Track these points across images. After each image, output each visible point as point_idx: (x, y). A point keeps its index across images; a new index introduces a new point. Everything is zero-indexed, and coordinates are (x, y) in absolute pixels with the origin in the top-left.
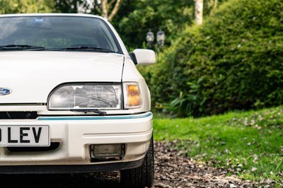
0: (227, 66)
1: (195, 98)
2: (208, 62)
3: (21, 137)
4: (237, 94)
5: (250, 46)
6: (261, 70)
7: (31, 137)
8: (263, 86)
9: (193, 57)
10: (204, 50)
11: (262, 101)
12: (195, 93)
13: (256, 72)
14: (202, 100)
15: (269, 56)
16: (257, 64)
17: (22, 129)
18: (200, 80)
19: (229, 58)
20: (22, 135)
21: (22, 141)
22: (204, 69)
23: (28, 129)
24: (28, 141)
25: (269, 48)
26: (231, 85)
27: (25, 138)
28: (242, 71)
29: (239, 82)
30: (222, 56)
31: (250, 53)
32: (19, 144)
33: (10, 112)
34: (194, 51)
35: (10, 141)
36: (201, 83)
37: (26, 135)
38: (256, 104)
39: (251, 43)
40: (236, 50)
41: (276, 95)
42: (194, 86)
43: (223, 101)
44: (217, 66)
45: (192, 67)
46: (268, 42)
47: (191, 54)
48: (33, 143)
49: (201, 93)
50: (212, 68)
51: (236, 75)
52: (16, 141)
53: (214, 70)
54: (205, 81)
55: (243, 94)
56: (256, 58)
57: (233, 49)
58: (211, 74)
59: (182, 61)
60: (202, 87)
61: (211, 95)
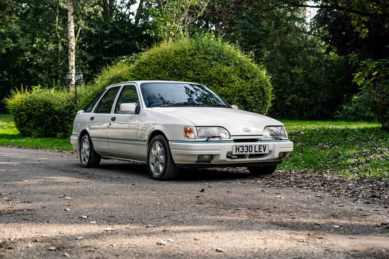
3: (259, 150)
7: (262, 150)
17: (260, 146)
20: (260, 149)
21: (259, 151)
23: (261, 146)
24: (261, 151)
27: (260, 150)
32: (258, 153)
33: (246, 139)
35: (255, 151)
37: (261, 149)
48: (263, 152)
52: (257, 152)
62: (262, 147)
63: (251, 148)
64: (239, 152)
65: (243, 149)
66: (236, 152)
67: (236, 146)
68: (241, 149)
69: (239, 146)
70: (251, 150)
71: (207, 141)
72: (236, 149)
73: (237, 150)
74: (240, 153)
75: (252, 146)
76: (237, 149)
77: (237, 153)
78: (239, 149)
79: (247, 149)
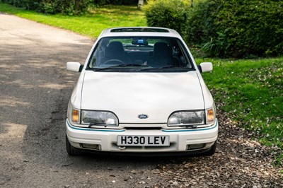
0: (247, 21)
1: (222, 43)
2: (233, 17)
4: (253, 43)
5: (264, 7)
6: (271, 27)
7: (160, 141)
8: (272, 39)
9: (222, 12)
10: (230, 7)
11: (271, 50)
12: (222, 40)
13: (268, 28)
14: (227, 45)
15: (278, 17)
16: (269, 22)
17: (155, 138)
18: (226, 30)
19: (248, 15)
20: (155, 140)
22: (230, 22)
23: (159, 137)
24: (158, 144)
25: (279, 11)
26: (249, 36)
27: (157, 142)
28: (257, 27)
29: (255, 35)
30: (243, 13)
31: (265, 13)
32: (154, 145)
34: (222, 7)
35: (149, 143)
36: (227, 33)
37: (158, 140)
38: (267, 52)
39: (266, 5)
40: (254, 10)
41: (281, 46)
42: (221, 34)
43: (242, 47)
44: (239, 20)
45: (221, 19)
46: (278, 5)
47: (220, 9)
48: (161, 144)
49: (226, 40)
50: (235, 22)
51: (253, 29)
52: (152, 143)
53: (237, 24)
54: (230, 31)
55: (258, 44)
56: (269, 18)
57: (252, 9)
58: (235, 27)
59: (213, 14)
60: (228, 36)
61: (234, 42)
62: (160, 139)
63: (142, 139)
65: (132, 140)
66: (122, 143)
67: (122, 137)
68: (128, 140)
69: (126, 137)
70: (142, 142)
71: (89, 127)
73: (124, 142)
74: (127, 144)
75: (144, 138)
76: (123, 139)
77: (124, 144)
78: (125, 140)
79: (137, 140)
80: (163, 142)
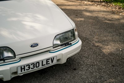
17: (47, 60)
20: (47, 62)
21: (47, 64)
23: (49, 59)
24: (49, 64)
35: (42, 65)
37: (49, 61)
48: (51, 64)
52: (45, 65)
63: (38, 64)
64: (24, 70)
65: (29, 67)
66: (21, 71)
67: (21, 67)
68: (27, 68)
69: (24, 66)
70: (37, 66)
72: (22, 69)
74: (26, 71)
75: (39, 63)
77: (23, 72)
78: (24, 68)
79: (34, 66)
80: (52, 62)
